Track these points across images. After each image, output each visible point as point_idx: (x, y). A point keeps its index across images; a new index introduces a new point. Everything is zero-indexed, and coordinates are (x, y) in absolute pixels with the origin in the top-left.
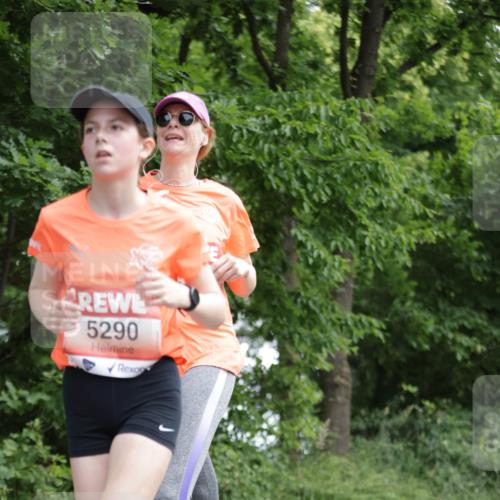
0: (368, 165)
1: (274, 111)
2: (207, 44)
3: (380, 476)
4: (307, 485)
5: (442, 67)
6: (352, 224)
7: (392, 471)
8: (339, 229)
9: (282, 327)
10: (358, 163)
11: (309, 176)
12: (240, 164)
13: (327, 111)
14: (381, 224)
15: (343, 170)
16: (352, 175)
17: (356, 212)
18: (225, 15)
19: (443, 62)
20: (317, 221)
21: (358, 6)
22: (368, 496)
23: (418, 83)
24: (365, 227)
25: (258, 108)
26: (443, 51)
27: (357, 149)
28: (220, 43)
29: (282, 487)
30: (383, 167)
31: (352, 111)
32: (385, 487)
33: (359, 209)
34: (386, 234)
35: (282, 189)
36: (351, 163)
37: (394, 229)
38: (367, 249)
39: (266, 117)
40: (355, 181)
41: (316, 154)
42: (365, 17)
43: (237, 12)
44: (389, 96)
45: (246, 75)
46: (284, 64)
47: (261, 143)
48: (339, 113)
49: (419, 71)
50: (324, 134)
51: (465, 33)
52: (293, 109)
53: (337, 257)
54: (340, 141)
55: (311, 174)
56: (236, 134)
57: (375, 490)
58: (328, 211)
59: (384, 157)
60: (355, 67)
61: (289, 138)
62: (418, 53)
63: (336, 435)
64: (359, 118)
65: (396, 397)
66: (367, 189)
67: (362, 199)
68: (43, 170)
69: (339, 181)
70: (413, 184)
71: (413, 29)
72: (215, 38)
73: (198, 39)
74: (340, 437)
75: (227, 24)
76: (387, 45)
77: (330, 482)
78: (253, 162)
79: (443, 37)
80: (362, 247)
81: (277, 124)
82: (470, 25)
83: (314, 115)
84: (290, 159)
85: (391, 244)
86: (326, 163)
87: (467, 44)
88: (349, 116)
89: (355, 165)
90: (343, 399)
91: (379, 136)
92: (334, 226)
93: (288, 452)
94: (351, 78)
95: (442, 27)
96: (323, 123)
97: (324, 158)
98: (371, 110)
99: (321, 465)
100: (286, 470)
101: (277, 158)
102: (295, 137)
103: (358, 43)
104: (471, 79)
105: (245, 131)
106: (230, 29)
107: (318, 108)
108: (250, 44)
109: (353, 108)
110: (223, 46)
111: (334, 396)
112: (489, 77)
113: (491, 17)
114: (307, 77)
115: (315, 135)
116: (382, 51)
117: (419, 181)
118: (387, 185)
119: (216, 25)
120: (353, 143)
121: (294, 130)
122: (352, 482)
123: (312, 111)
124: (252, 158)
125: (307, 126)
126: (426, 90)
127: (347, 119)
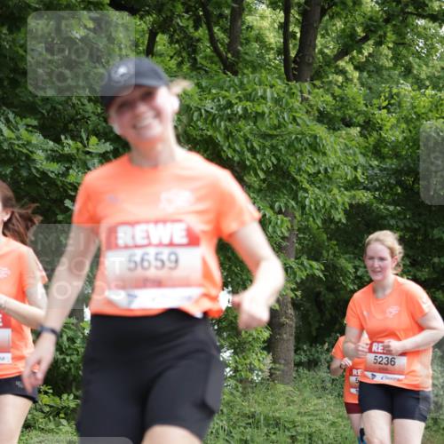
0: (308, 138)
1: (227, 94)
2: (171, 37)
3: (320, 401)
4: (258, 409)
5: (370, 55)
6: (294, 187)
7: (330, 397)
8: (282, 192)
9: (236, 274)
10: (299, 136)
11: (258, 148)
12: (199, 138)
13: (272, 93)
14: (319, 188)
15: (287, 142)
16: (294, 147)
17: (298, 178)
18: (187, 12)
19: (371, 50)
20: (265, 185)
21: (299, 5)
22: (310, 418)
23: (350, 68)
24: (306, 190)
25: (214, 91)
26: (371, 42)
27: (298, 124)
28: (182, 35)
29: (236, 411)
30: (321, 139)
31: (294, 93)
32: (324, 410)
33: (301, 175)
34: (324, 196)
35: (236, 158)
36: (293, 137)
37: (330, 191)
38: (307, 208)
39: (221, 98)
40: (297, 151)
41: (264, 129)
42: (304, 14)
43: (197, 9)
44: (325, 80)
45: (205, 63)
46: (236, 54)
47: (218, 121)
48: (282, 95)
49: (351, 59)
50: (270, 113)
51: (389, 27)
52: (244, 92)
53: (280, 216)
54: (284, 118)
55: (260, 146)
56: (196, 114)
57: (315, 413)
58: (274, 177)
59: (321, 130)
60: (297, 55)
61: (240, 117)
62: (349, 44)
63: (282, 367)
64: (300, 99)
65: (333, 334)
66: (307, 158)
67: (303, 166)
68: (29, 143)
69: (283, 152)
70: (346, 154)
71: (345, 24)
72: (178, 32)
73: (163, 33)
74: (286, 368)
75: (188, 19)
76: (323, 36)
77: (277, 407)
78: (210, 136)
79: (371, 31)
80: (303, 207)
81: (230, 105)
82: (393, 20)
83: (261, 96)
84: (242, 133)
85: (328, 204)
86: (272, 137)
87: (391, 36)
88: (291, 98)
89: (296, 138)
90: (288, 337)
91: (317, 114)
92: (279, 190)
93: (241, 381)
94: (293, 65)
95: (369, 22)
96: (269, 104)
97: (270, 132)
98: (310, 93)
99: (270, 392)
100: (240, 397)
101: (231, 133)
102: (246, 116)
103: (298, 35)
104: (395, 65)
105: (203, 111)
106: (191, 23)
107: (265, 91)
108: (207, 37)
109: (294, 91)
110: (185, 37)
111: (280, 334)
112: (410, 63)
113: (411, 13)
114: (255, 64)
115: (263, 114)
116: (319, 41)
117: (351, 151)
118: (324, 154)
119: (179, 21)
120: (294, 119)
121: (245, 109)
122: (296, 407)
123: (259, 94)
124: (209, 133)
125: (256, 106)
126: (356, 74)
127: (290, 100)
